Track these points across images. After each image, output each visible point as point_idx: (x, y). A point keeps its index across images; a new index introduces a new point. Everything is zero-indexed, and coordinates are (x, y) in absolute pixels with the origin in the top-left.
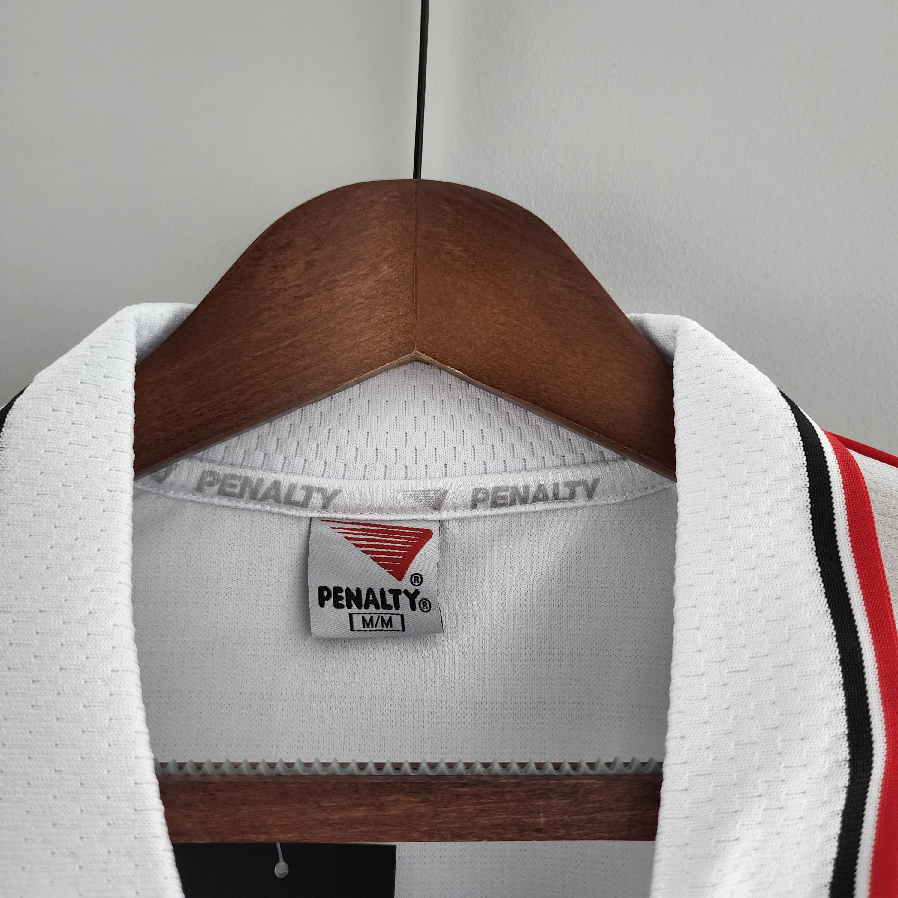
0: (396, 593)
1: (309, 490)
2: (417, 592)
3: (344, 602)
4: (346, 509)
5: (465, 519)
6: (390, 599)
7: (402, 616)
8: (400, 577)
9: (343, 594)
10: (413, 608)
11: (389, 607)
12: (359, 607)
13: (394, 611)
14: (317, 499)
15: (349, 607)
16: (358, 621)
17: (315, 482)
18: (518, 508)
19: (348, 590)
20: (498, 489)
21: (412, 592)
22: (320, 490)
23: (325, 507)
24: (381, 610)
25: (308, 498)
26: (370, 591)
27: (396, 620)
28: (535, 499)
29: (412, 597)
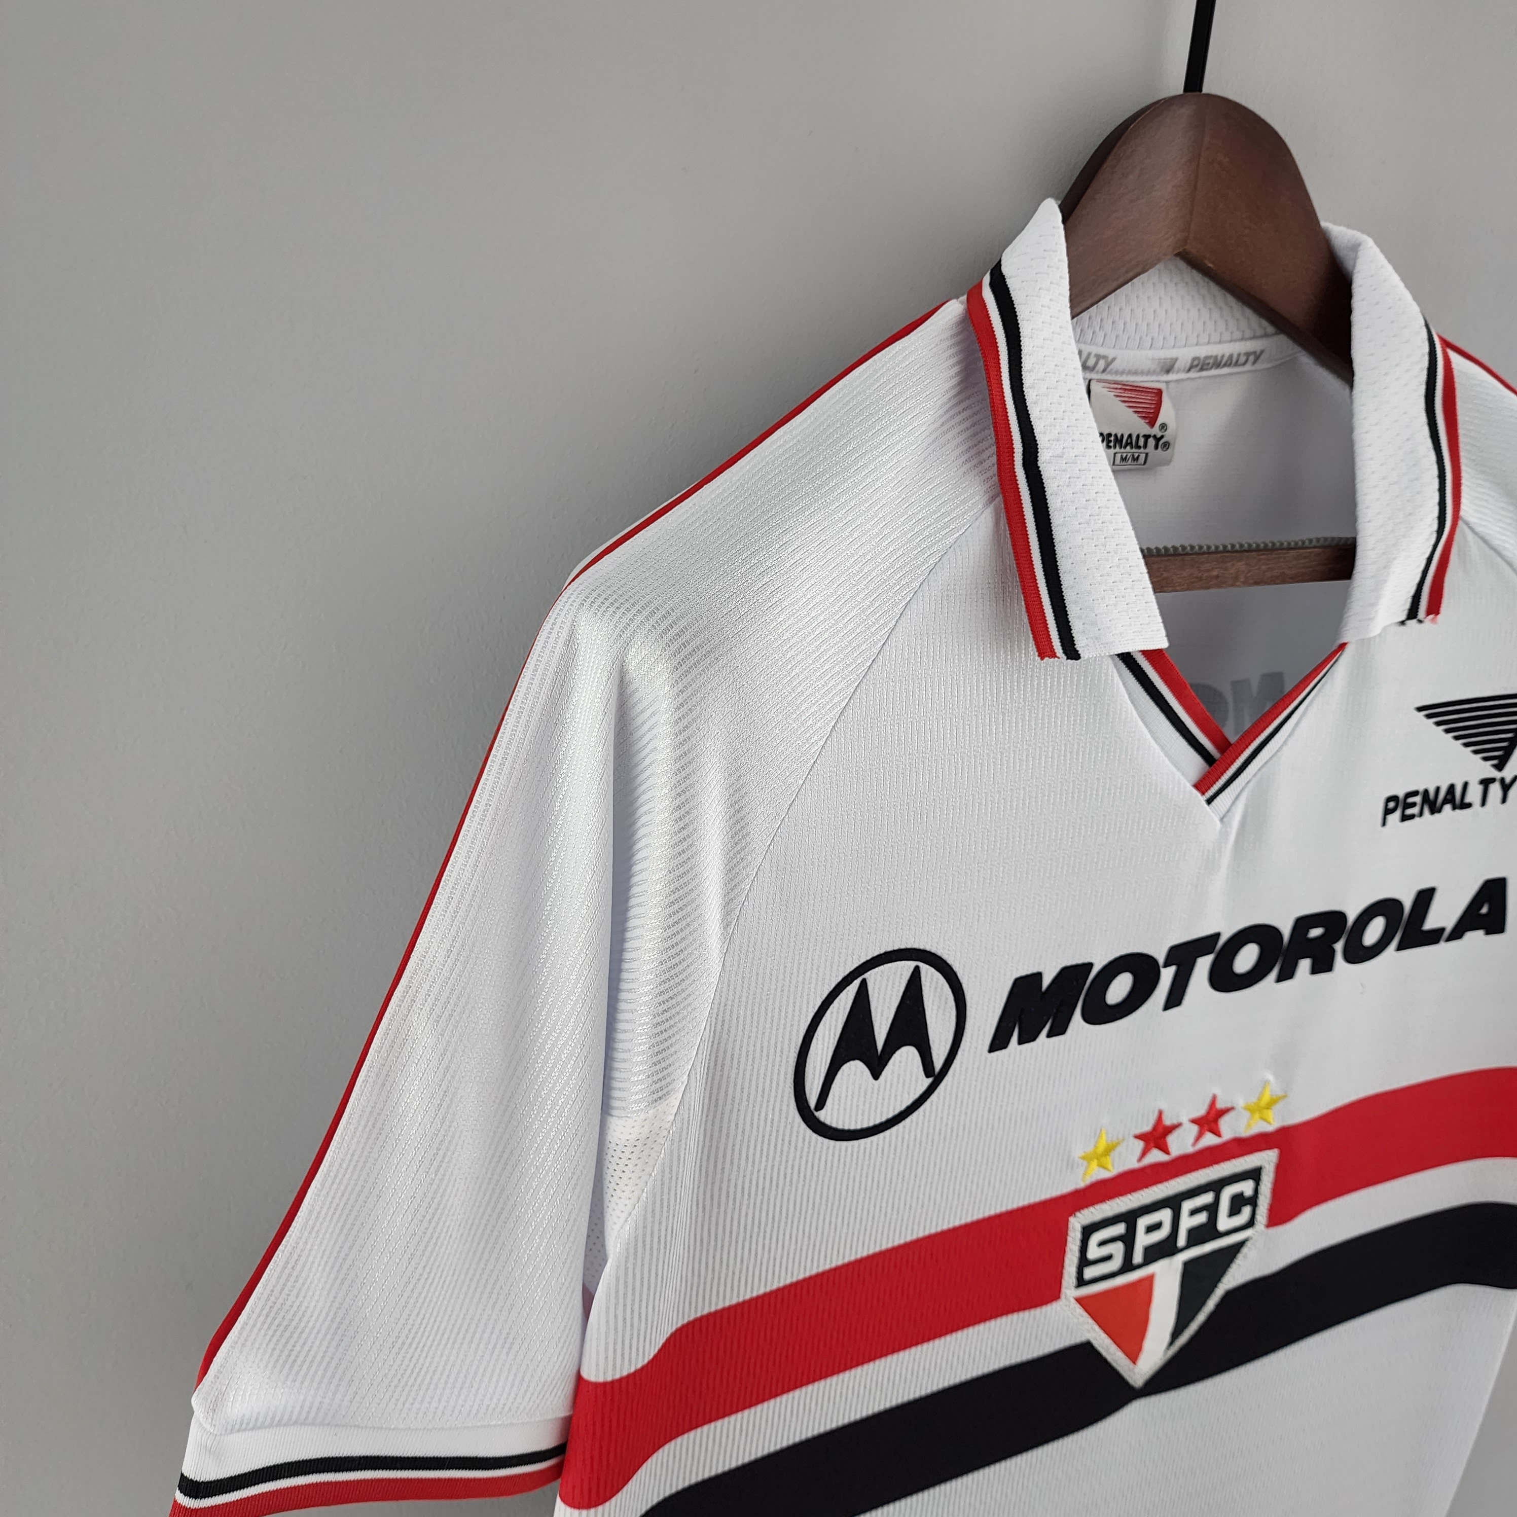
0: (1147, 437)
1: (1098, 357)
2: (1162, 437)
3: (1112, 444)
4: (1117, 373)
5: (1182, 380)
6: (1141, 442)
7: (1147, 454)
8: (1152, 423)
9: (1112, 438)
10: (1156, 447)
11: (1139, 447)
12: (1121, 447)
13: (1142, 450)
14: (1102, 364)
15: (1115, 447)
16: (1118, 456)
17: (1102, 351)
18: (1214, 372)
19: (1116, 435)
20: (1207, 358)
21: (1159, 436)
22: (1105, 357)
23: (1104, 371)
24: (1134, 450)
25: (1096, 363)
26: (1130, 436)
27: (1143, 456)
28: (1225, 365)
29: (1158, 440)
